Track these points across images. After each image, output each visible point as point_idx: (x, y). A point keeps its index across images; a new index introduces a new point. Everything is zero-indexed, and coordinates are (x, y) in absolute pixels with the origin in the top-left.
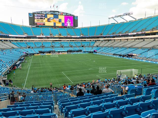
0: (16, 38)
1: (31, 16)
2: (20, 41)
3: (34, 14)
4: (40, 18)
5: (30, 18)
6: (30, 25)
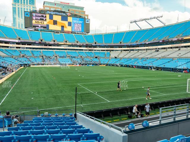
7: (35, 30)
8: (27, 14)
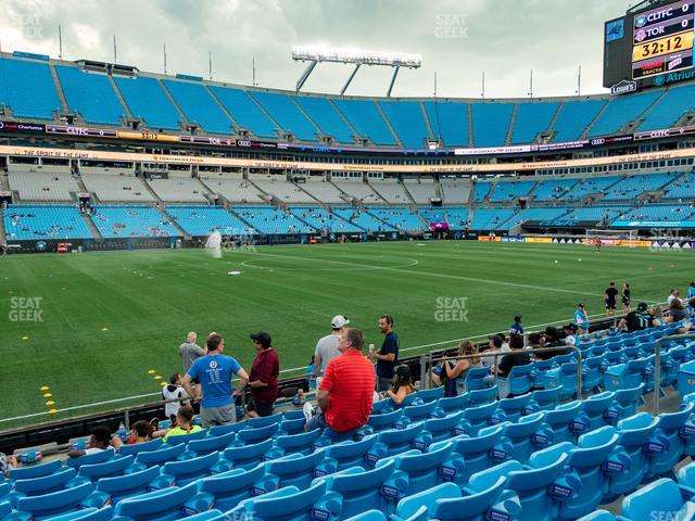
0: (502, 159)
1: (614, 37)
2: (521, 173)
3: (630, 17)
4: (661, 30)
5: (608, 45)
6: (605, 85)
7: (641, 88)
8: (614, 31)
